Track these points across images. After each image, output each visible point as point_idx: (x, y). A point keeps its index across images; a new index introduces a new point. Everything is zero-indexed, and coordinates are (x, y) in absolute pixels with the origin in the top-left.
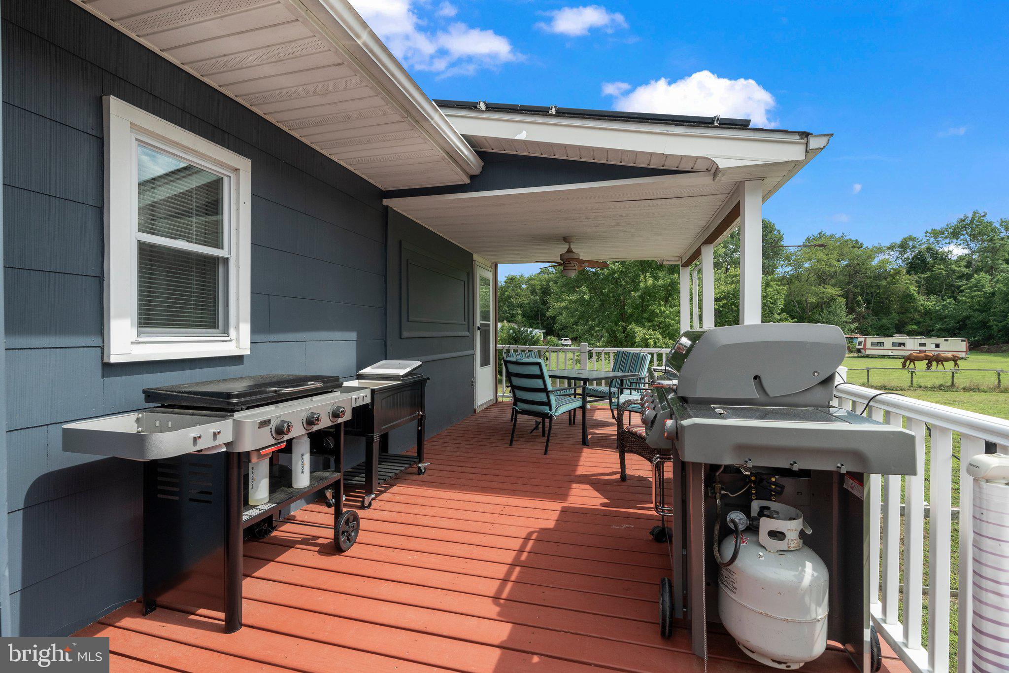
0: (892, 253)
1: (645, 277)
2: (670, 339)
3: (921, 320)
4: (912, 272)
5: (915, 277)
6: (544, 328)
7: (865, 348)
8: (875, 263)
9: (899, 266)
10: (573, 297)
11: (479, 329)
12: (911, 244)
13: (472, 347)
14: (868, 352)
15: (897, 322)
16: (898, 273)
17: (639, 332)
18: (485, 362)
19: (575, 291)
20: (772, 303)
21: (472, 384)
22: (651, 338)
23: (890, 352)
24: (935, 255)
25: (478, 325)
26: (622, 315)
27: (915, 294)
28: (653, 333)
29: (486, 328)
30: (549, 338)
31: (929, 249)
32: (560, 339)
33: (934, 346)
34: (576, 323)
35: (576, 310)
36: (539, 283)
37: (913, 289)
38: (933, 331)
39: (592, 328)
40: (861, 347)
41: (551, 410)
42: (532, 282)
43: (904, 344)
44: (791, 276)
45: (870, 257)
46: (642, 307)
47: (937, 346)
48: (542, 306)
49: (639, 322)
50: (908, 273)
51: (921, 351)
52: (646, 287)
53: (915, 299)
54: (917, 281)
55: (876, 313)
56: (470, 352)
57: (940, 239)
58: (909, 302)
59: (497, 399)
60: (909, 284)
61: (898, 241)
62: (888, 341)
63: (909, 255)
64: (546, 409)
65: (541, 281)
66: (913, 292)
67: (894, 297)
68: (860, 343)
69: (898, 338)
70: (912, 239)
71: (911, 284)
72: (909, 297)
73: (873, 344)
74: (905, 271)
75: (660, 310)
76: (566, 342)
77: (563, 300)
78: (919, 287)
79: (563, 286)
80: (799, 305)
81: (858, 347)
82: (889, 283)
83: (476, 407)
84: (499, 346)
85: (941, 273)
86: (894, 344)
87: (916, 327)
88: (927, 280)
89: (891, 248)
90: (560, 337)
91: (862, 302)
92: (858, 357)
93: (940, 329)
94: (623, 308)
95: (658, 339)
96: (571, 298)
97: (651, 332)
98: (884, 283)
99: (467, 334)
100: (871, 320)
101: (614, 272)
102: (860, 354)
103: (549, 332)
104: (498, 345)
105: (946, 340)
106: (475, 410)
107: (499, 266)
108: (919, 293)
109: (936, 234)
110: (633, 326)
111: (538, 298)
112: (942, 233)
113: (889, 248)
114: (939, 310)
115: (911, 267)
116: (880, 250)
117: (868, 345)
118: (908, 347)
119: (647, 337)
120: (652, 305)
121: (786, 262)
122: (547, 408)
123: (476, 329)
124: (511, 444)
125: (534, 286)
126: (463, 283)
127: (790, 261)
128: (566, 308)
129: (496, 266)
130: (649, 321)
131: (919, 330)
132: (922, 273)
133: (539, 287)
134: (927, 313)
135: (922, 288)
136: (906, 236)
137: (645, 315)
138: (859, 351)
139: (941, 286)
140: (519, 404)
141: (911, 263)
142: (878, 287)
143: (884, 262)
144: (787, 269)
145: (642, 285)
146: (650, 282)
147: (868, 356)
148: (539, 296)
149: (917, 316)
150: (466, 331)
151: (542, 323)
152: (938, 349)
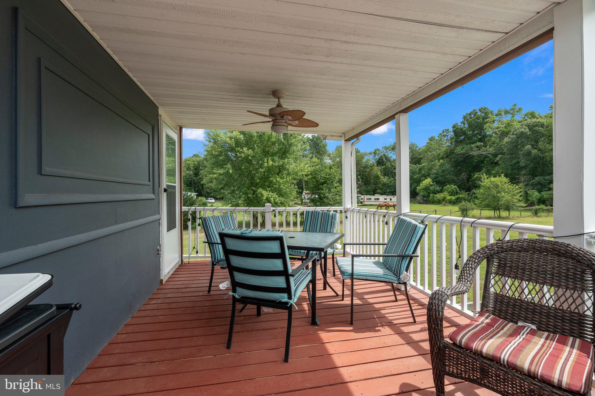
0: (371, 156)
1: (267, 160)
2: (282, 198)
3: (382, 188)
4: (379, 165)
5: (379, 168)
6: (196, 192)
7: (364, 201)
8: (364, 160)
9: (373, 162)
10: (221, 171)
11: (165, 190)
12: (378, 152)
13: (158, 211)
14: (366, 203)
15: (373, 188)
16: (373, 165)
17: (265, 194)
18: (171, 226)
19: (223, 167)
21: (158, 253)
22: (271, 197)
23: (374, 202)
24: (387, 158)
25: (165, 187)
26: (252, 184)
27: (380, 175)
28: (272, 194)
29: (173, 190)
30: (200, 198)
31: (384, 155)
32: (207, 199)
33: (389, 200)
34: (222, 188)
35: (223, 180)
36: (193, 163)
37: (379, 173)
38: (386, 192)
39: (234, 191)
40: (363, 201)
41: (290, 298)
42: (188, 162)
43: (379, 199)
45: (363, 158)
46: (264, 178)
47: (391, 199)
48: (194, 178)
49: (264, 188)
50: (377, 166)
51: (385, 202)
52: (268, 167)
53: (380, 178)
54: (380, 170)
55: (366, 185)
56: (156, 217)
57: (388, 151)
58: (378, 179)
59: (182, 261)
60: (377, 171)
61: (373, 151)
62: (373, 197)
63: (377, 157)
64: (283, 297)
65: (194, 161)
66: (379, 175)
67: (372, 177)
68: (362, 199)
69: (377, 196)
70: (378, 150)
71: (378, 171)
72: (377, 177)
73: (367, 199)
74: (376, 164)
75: (277, 181)
76: (211, 200)
77: (214, 173)
78: (381, 172)
79: (214, 164)
81: (361, 201)
82: (370, 170)
83: (162, 277)
84: (185, 208)
85: (389, 166)
86: (375, 199)
87: (380, 191)
88: (384, 169)
89: (370, 154)
90: (207, 197)
91: (360, 179)
92: (361, 206)
93: (389, 192)
94: (253, 178)
95: (276, 198)
96: (220, 172)
97: (271, 193)
98: (368, 170)
99: (152, 196)
100: (364, 188)
101: (249, 156)
102: (362, 204)
103: (200, 194)
104: (183, 207)
105: (394, 197)
106: (162, 281)
107: (184, 130)
108: (381, 175)
109: (386, 148)
110: (260, 190)
111: (192, 172)
112: (388, 148)
113: (369, 154)
114: (388, 183)
115: (378, 163)
116: (366, 154)
117: (365, 200)
118: (381, 200)
119: (270, 196)
120: (271, 177)
122: (285, 295)
123: (163, 190)
124: (228, 347)
125: (189, 164)
126: (147, 136)
128: (216, 179)
129: (181, 129)
130: (269, 187)
131: (382, 192)
132: (382, 166)
133: (192, 166)
134: (384, 184)
135: (382, 173)
136: (376, 148)
137: (267, 184)
138: (361, 203)
139: (389, 173)
140: (239, 289)
141: (378, 161)
142: (366, 172)
143: (368, 160)
145: (266, 164)
146: (271, 163)
147: (365, 205)
148: (193, 171)
149: (381, 186)
150: (151, 193)
151: (194, 189)
152: (391, 201)
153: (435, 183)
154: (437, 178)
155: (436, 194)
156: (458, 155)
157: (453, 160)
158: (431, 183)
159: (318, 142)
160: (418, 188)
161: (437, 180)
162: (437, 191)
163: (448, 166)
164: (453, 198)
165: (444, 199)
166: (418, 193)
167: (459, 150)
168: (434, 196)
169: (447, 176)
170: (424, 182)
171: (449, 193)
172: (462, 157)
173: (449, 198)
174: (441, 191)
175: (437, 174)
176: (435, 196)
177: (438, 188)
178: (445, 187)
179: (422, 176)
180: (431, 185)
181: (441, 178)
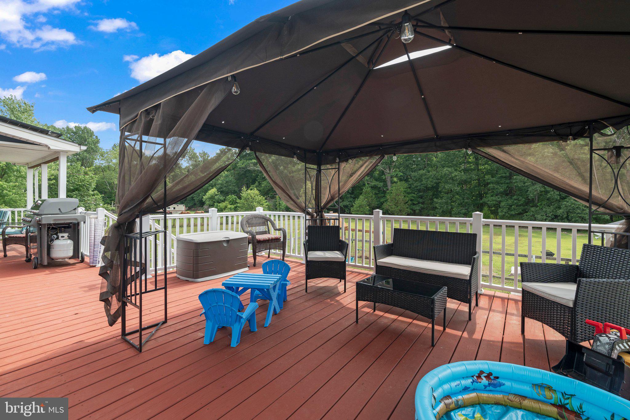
20: (88, 184)
44: (105, 166)
47: (174, 208)
80: (109, 185)
105: (178, 206)
121: (102, 158)
127: (103, 157)
144: (101, 162)
152: (174, 210)
153: (219, 193)
154: (221, 188)
155: (220, 203)
156: (240, 168)
157: (236, 172)
158: (216, 193)
159: (85, 137)
160: (204, 197)
161: (221, 190)
162: (221, 200)
163: (231, 178)
164: (233, 206)
165: (226, 207)
166: (204, 202)
167: (240, 164)
168: (217, 205)
169: (230, 187)
170: (210, 192)
171: (230, 202)
172: (243, 171)
173: (229, 206)
174: (224, 201)
175: (222, 184)
176: (219, 204)
177: (222, 198)
178: (227, 197)
179: (210, 186)
180: (216, 195)
181: (224, 188)
